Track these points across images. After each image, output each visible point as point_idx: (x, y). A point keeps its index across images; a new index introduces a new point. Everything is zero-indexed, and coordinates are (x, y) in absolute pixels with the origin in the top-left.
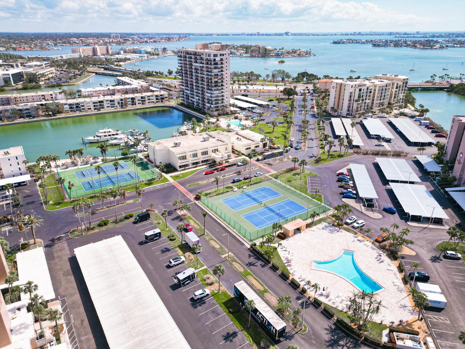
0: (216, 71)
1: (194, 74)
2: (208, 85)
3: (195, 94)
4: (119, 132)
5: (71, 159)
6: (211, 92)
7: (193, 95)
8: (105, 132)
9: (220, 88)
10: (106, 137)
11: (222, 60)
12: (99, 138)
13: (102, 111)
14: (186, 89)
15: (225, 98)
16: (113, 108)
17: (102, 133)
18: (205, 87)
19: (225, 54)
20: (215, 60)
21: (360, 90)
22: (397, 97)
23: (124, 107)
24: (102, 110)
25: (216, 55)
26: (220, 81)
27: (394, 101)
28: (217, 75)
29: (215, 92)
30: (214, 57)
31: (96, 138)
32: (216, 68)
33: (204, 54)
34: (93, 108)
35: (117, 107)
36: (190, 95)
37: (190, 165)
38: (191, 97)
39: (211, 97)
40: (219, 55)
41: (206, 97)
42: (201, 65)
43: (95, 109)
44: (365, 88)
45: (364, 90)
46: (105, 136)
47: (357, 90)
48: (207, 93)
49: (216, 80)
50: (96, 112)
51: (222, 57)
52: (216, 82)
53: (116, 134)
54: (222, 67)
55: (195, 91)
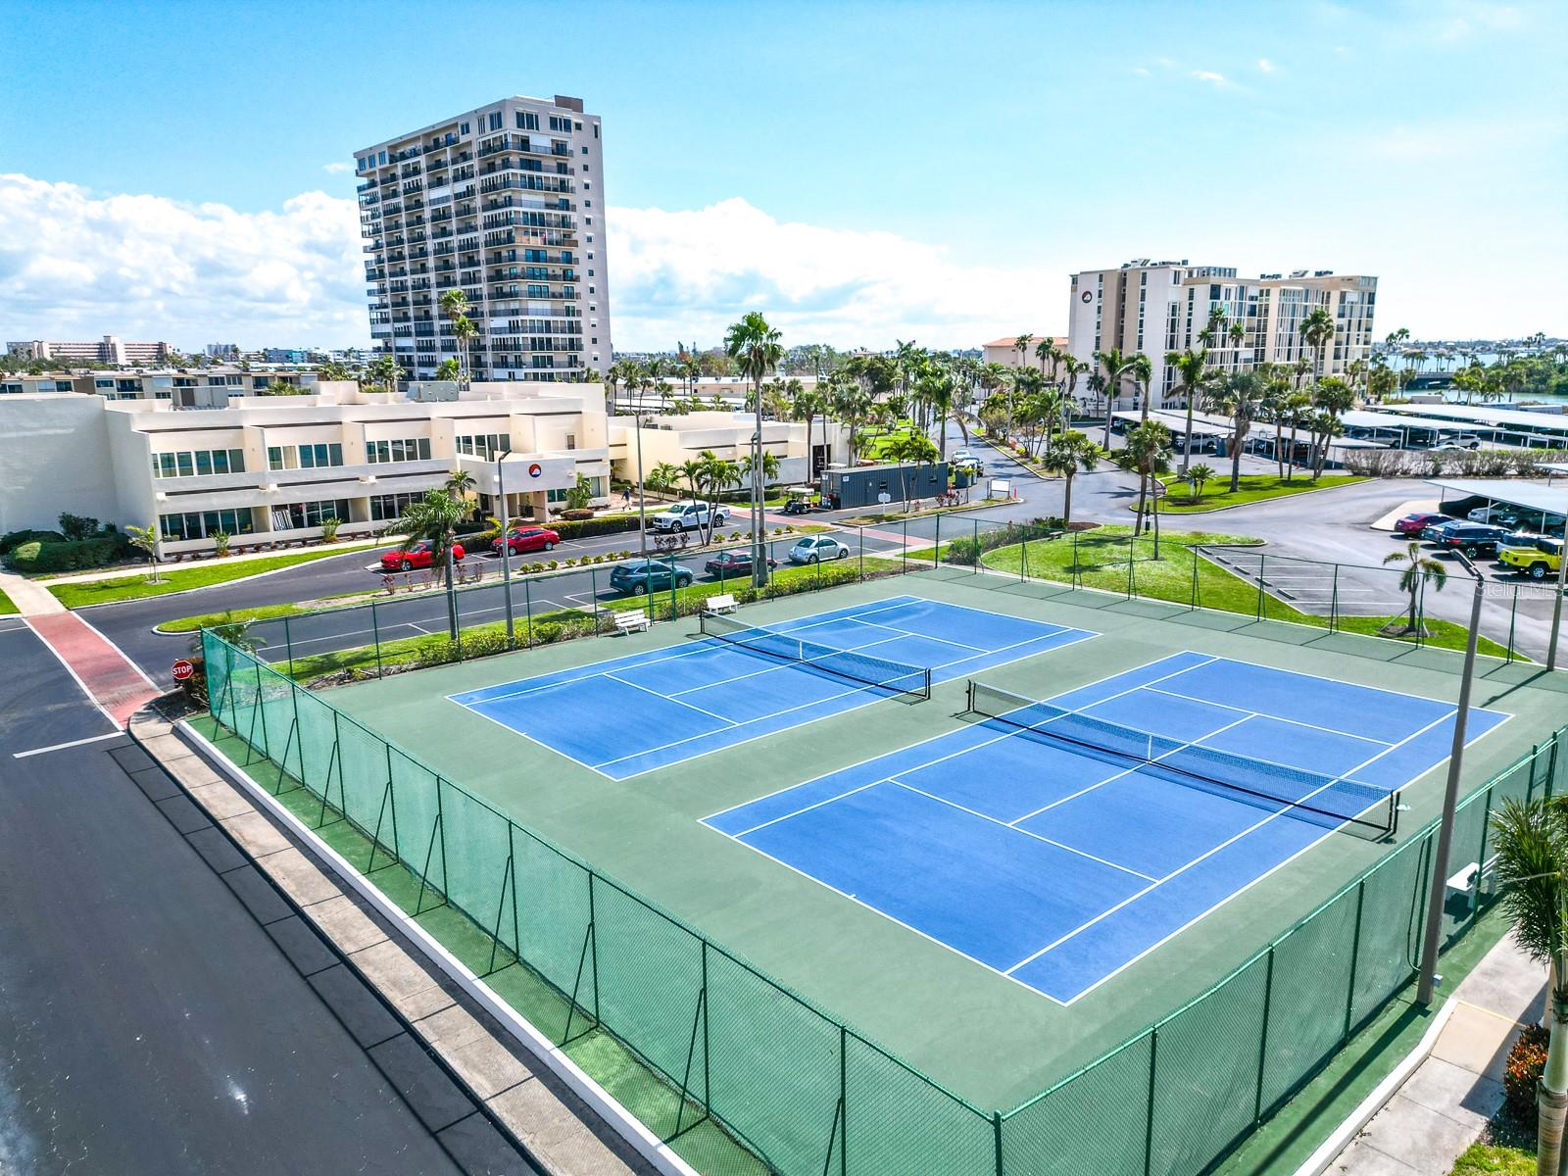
0: (532, 201)
1: (431, 245)
2: (497, 276)
3: (438, 340)
6: (514, 305)
7: (431, 348)
9: (557, 287)
11: (560, 149)
14: (398, 334)
15: (585, 338)
18: (484, 287)
19: (578, 126)
20: (525, 144)
21: (1215, 292)
22: (1342, 353)
25: (530, 116)
26: (554, 252)
27: (1335, 371)
28: (536, 220)
29: (533, 305)
30: (520, 125)
32: (531, 184)
33: (474, 127)
36: (416, 356)
37: (271, 518)
38: (422, 364)
39: (513, 328)
40: (544, 124)
41: (489, 340)
42: (461, 187)
44: (1233, 286)
45: (1228, 291)
47: (1202, 292)
48: (494, 314)
49: (536, 242)
51: (560, 136)
52: (536, 256)
54: (563, 187)
55: (437, 324)
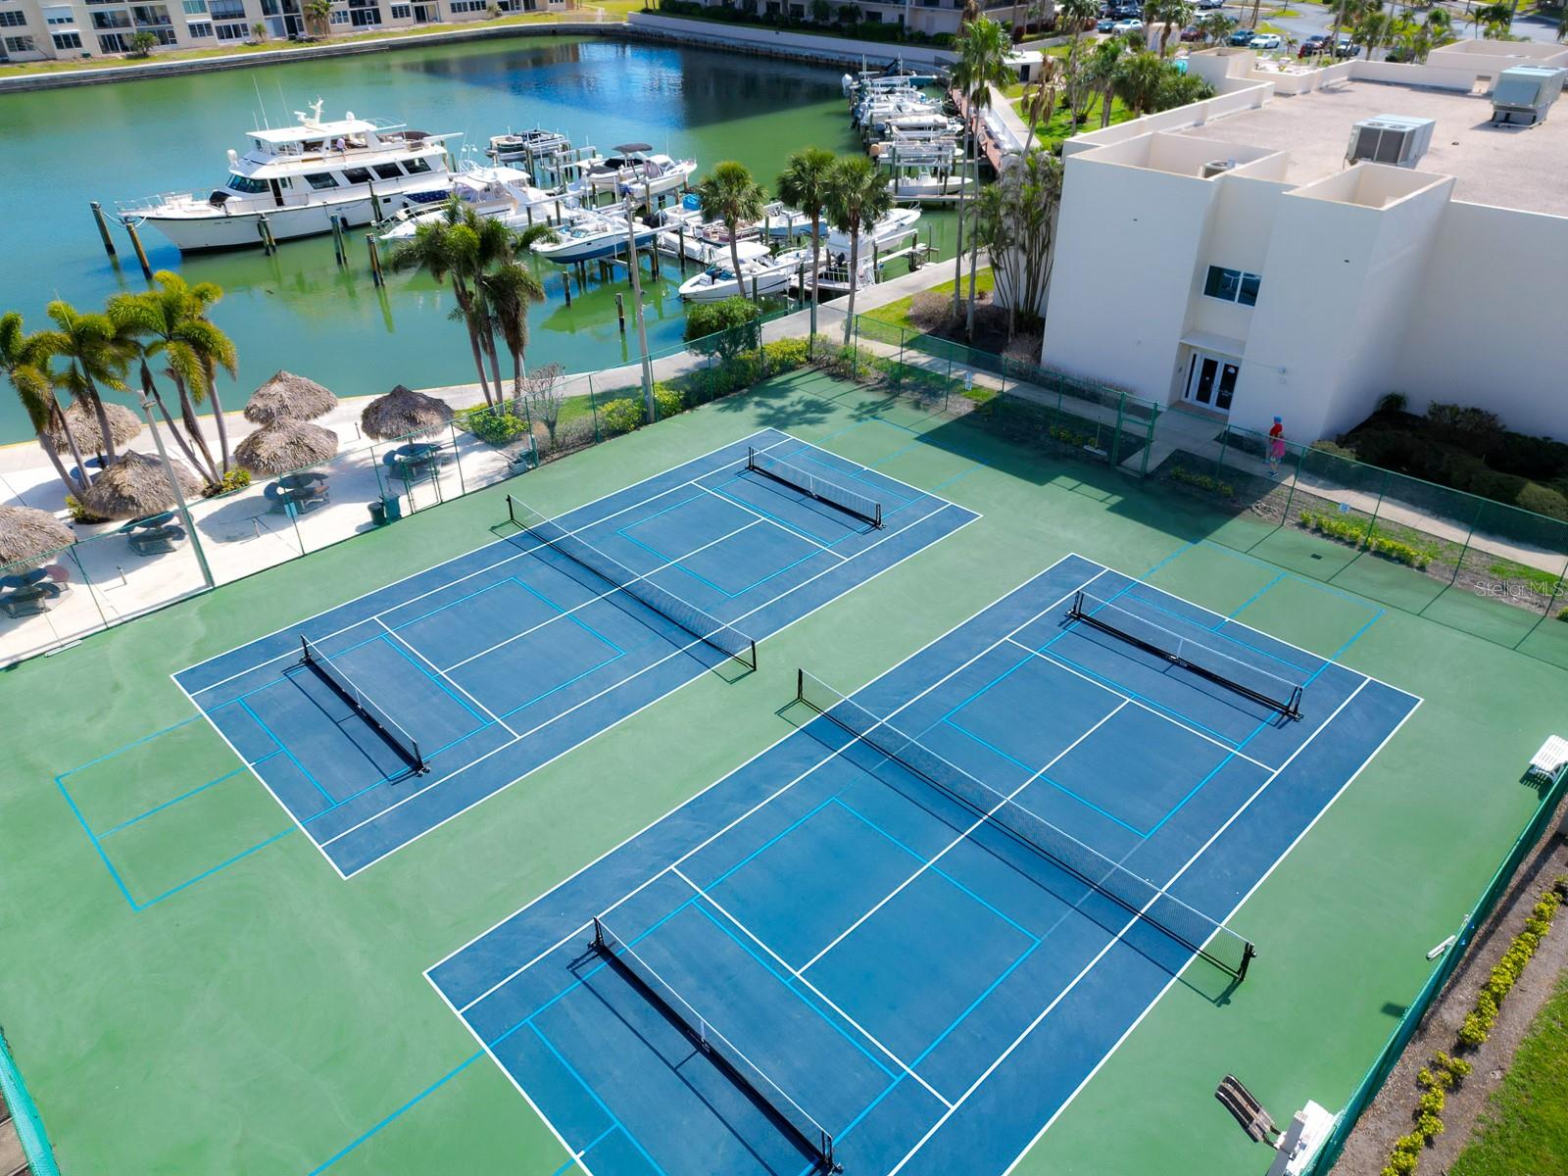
4: (430, 150)
5: (53, 449)
8: (309, 146)
10: (334, 198)
12: (264, 204)
13: (161, 58)
16: (235, 42)
17: (284, 149)
23: (303, 34)
24: (158, 50)
31: (238, 204)
34: (91, 38)
35: (259, 30)
43: (109, 44)
46: (320, 180)
50: (118, 62)
53: (413, 168)
